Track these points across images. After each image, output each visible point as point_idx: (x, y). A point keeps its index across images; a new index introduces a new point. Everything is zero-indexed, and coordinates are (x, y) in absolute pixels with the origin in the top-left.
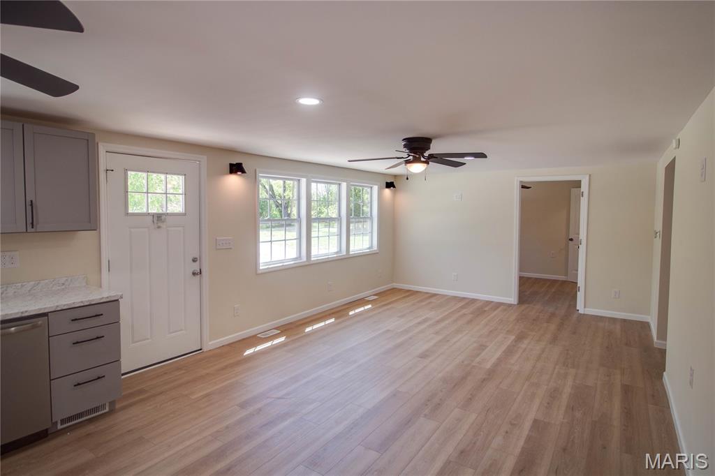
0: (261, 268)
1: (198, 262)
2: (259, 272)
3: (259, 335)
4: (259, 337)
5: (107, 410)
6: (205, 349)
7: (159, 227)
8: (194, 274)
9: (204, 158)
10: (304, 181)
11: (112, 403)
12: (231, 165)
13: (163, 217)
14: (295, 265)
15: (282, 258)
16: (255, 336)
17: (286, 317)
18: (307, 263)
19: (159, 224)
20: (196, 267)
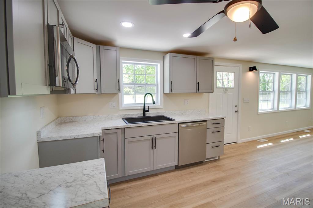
0: (259, 112)
1: (237, 107)
2: (258, 113)
3: (258, 140)
4: (258, 141)
5: (218, 158)
6: (238, 142)
7: (226, 93)
8: (236, 112)
9: (241, 66)
10: (277, 74)
11: (219, 157)
12: (250, 68)
13: (227, 89)
14: (272, 112)
15: (266, 108)
16: (256, 140)
17: (269, 134)
18: (277, 111)
19: (226, 92)
20: (236, 109)
